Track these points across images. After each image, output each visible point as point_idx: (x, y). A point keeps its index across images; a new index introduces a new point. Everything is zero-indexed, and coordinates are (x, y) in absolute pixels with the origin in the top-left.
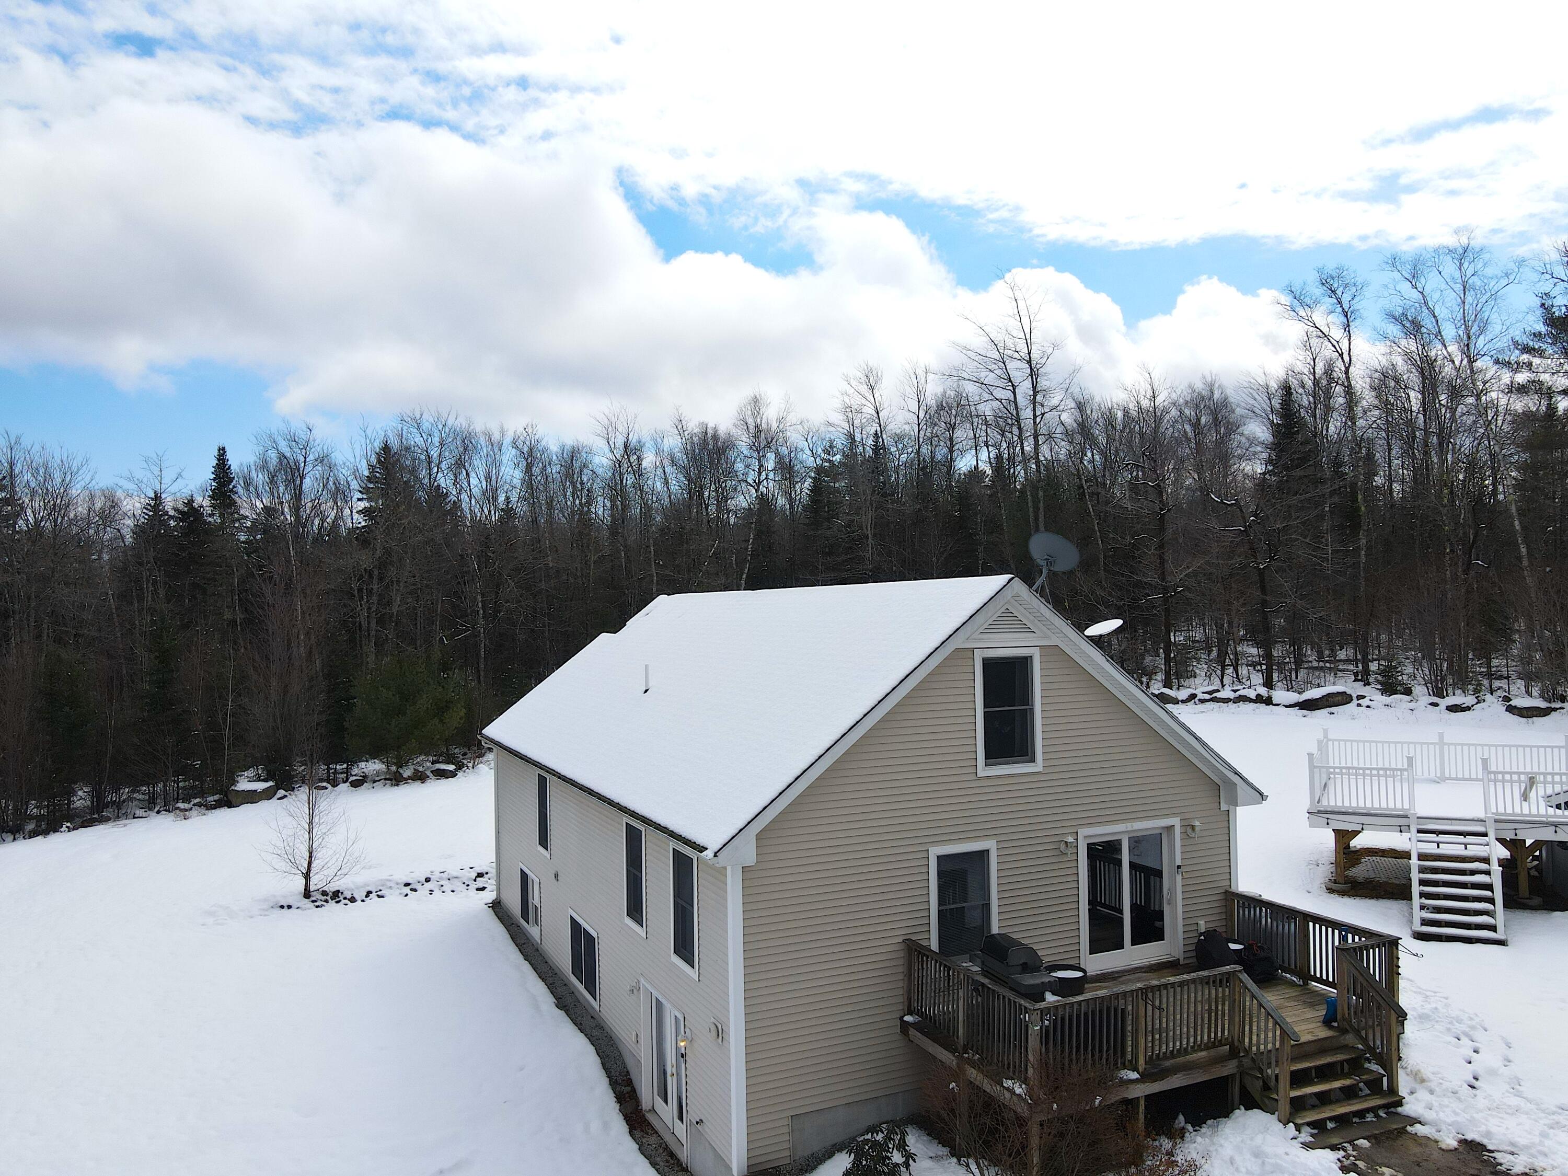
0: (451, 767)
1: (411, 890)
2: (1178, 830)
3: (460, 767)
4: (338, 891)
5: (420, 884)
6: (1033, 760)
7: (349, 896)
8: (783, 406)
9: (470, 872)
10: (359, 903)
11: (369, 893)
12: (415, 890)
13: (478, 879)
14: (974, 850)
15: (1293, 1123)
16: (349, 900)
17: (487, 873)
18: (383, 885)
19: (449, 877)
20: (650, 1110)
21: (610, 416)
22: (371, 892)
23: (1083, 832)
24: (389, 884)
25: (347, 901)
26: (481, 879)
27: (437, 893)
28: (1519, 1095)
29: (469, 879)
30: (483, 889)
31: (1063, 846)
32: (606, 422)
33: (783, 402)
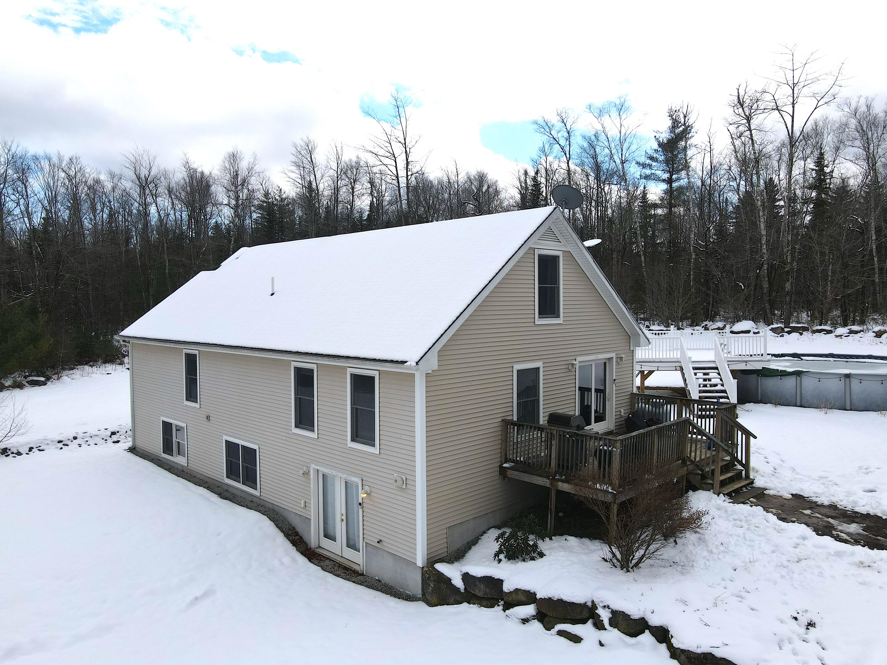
0: (42, 379)
1: (64, 445)
2: (614, 360)
3: (48, 379)
4: (6, 449)
5: (70, 441)
6: (558, 316)
7: (15, 451)
8: (252, 160)
9: (105, 432)
10: (24, 455)
11: (31, 449)
12: (67, 445)
13: (112, 436)
14: (533, 367)
15: (722, 494)
16: (15, 454)
17: (118, 432)
18: (41, 443)
19: (91, 435)
20: (317, 548)
21: (137, 156)
22: (33, 448)
23: (579, 359)
24: (46, 442)
25: (14, 455)
26: (115, 436)
27: (84, 446)
28: (798, 474)
29: (107, 436)
30: (118, 442)
31: (570, 367)
32: (133, 160)
33: (251, 157)
